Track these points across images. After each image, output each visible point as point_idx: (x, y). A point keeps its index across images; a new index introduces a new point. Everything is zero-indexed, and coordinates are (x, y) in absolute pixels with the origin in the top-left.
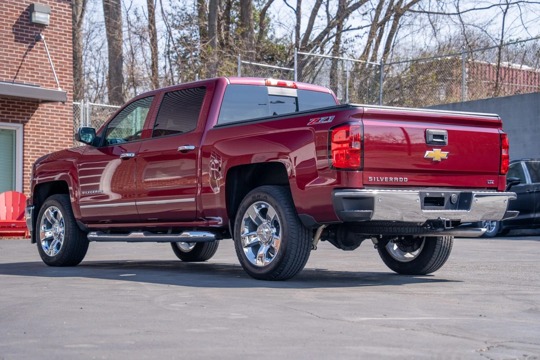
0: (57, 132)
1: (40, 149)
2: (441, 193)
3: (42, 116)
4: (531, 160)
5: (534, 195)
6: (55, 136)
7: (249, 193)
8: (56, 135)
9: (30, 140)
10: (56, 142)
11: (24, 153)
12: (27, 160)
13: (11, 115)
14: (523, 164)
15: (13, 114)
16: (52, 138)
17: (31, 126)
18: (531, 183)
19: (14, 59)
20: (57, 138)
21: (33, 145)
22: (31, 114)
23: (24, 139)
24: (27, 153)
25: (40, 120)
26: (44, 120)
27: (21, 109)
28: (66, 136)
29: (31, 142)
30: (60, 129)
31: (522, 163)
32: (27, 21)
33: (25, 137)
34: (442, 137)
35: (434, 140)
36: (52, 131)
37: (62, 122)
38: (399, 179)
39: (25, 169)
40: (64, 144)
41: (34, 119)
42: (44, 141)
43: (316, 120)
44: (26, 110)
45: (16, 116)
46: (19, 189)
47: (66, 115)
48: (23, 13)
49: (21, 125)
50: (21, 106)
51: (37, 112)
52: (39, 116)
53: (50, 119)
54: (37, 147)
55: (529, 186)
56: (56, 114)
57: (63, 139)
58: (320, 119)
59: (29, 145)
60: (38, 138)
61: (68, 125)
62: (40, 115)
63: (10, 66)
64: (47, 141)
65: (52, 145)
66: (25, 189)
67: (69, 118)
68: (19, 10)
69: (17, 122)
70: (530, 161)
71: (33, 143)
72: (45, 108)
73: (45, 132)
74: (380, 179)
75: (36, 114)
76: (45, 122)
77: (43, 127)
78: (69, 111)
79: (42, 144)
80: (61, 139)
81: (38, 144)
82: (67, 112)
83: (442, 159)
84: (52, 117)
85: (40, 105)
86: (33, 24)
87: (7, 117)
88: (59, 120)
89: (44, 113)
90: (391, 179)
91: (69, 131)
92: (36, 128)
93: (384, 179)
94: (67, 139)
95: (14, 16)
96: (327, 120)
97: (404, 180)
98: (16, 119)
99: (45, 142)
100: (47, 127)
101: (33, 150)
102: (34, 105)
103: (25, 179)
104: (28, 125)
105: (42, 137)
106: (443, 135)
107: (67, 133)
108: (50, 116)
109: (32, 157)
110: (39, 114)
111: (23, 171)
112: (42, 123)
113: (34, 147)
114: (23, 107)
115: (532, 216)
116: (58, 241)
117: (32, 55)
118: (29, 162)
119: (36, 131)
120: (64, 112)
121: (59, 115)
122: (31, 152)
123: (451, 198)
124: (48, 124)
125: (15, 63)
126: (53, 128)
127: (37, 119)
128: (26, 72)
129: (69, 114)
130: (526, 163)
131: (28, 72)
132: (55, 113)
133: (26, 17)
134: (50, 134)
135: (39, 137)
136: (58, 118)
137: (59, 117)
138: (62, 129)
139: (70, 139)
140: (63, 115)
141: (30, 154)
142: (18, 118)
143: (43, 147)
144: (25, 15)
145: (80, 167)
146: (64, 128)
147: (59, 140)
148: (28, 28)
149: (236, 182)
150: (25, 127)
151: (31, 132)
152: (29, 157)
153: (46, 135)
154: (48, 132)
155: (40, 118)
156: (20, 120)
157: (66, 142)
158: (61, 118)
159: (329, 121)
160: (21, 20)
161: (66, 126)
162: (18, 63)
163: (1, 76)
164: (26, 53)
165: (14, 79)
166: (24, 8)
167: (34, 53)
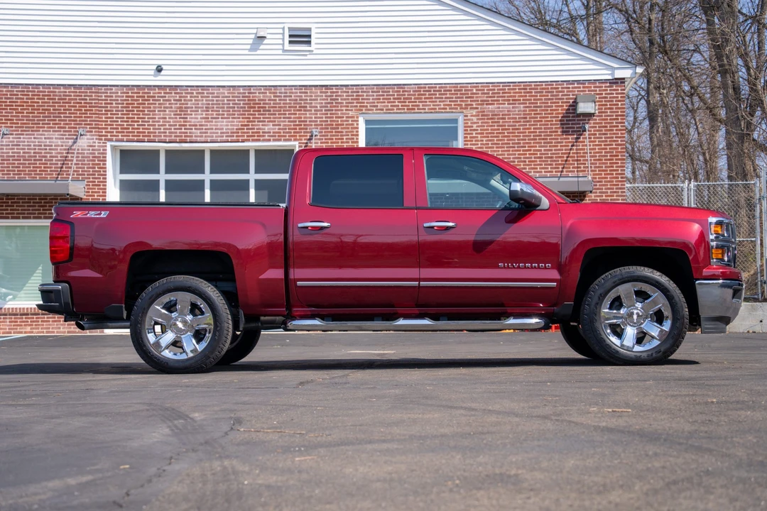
19: (559, 153)
32: (574, 113)
48: (570, 106)
63: (555, 161)
68: (565, 105)
86: (579, 115)
95: (560, 111)
117: (579, 146)
125: (560, 157)
128: (571, 164)
131: (574, 164)
133: (572, 110)
144: (571, 108)
148: (574, 120)
160: (567, 113)
162: (563, 157)
163: (545, 172)
164: (572, 146)
165: (559, 174)
166: (571, 101)
167: (581, 144)
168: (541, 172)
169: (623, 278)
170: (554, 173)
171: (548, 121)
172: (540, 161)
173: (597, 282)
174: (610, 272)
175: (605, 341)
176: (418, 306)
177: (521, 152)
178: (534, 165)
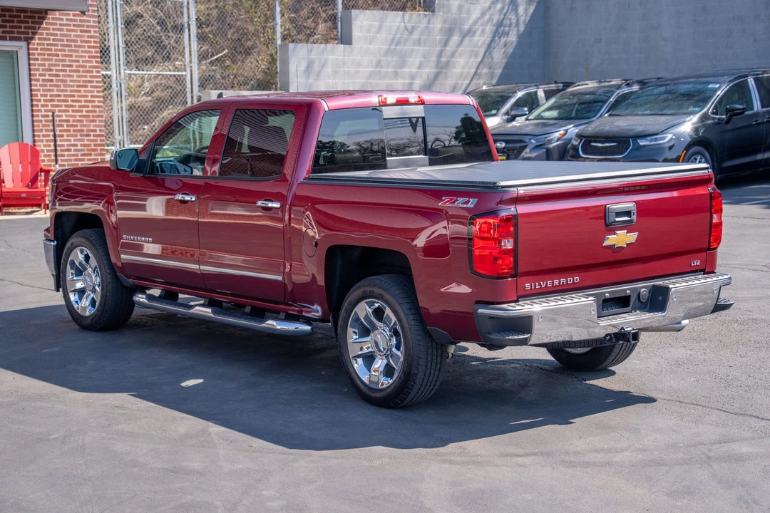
0: (77, 51)
1: (54, 78)
2: (626, 290)
3: (53, 29)
4: (762, 74)
5: (763, 127)
6: (74, 58)
7: (358, 284)
8: (76, 56)
9: (39, 65)
10: (77, 66)
11: (31, 85)
12: (37, 95)
13: (8, 29)
14: (751, 81)
15: (11, 27)
16: (69, 61)
17: (38, 44)
18: (760, 108)
20: (78, 61)
21: (43, 73)
22: (37, 26)
23: (29, 64)
24: (36, 85)
25: (52, 34)
26: (56, 35)
27: (22, 19)
28: (89, 57)
29: (41, 68)
30: (80, 46)
31: (749, 80)
33: (31, 62)
34: (628, 213)
35: (617, 219)
36: (69, 51)
37: (83, 36)
38: (567, 281)
39: (34, 108)
40: (88, 69)
41: (42, 34)
42: (58, 66)
43: (451, 199)
44: (30, 20)
45: (16, 30)
46: (28, 140)
47: (88, 26)
49: (24, 44)
50: (22, 15)
51: (47, 24)
52: (48, 29)
53: (65, 32)
54: (50, 75)
55: (757, 114)
56: (74, 25)
57: (87, 61)
58: (457, 200)
59: (37, 73)
60: (50, 62)
61: (92, 40)
62: (51, 27)
64: (63, 66)
65: (70, 71)
66: (36, 138)
67: (92, 30)
69: (18, 39)
70: (761, 76)
71: (43, 70)
72: (57, 16)
73: (60, 53)
74: (540, 285)
75: (44, 26)
76: (59, 37)
77: (57, 45)
78: (92, 19)
79: (57, 70)
80: (83, 61)
81: (51, 70)
82: (90, 21)
83: (627, 244)
84: (68, 30)
85: (49, 12)
87: (4, 32)
88: (79, 33)
89: (56, 24)
90: (556, 282)
91: (93, 50)
92: (46, 47)
93: (547, 283)
94: (92, 62)
96: (467, 203)
97: (574, 280)
98: (16, 35)
99: (61, 68)
100: (62, 45)
101: (43, 80)
102: (42, 12)
103: (35, 124)
104: (34, 44)
105: (56, 60)
106: (630, 211)
107: (91, 52)
108: (65, 28)
109: (44, 91)
110: (48, 27)
111: (32, 111)
112: (54, 40)
113: (45, 75)
114: (25, 17)
115: (759, 157)
116: (92, 295)
118: (39, 97)
119: (46, 52)
120: (84, 21)
121: (78, 26)
122: (41, 83)
123: (639, 295)
124: (62, 40)
126: (71, 46)
127: (47, 34)
129: (92, 24)
130: (755, 79)
132: (72, 23)
134: (66, 56)
135: (51, 60)
136: (76, 31)
137: (79, 29)
138: (84, 47)
139: (97, 62)
140: (83, 26)
141: (41, 85)
142: (18, 33)
143: (58, 76)
145: (118, 198)
146: (86, 45)
147: (81, 63)
149: (339, 262)
150: (31, 46)
151: (39, 54)
152: (39, 90)
153: (60, 58)
154: (63, 53)
155: (51, 31)
156: (22, 36)
157: (90, 67)
158: (81, 31)
159: (470, 205)
161: (90, 42)
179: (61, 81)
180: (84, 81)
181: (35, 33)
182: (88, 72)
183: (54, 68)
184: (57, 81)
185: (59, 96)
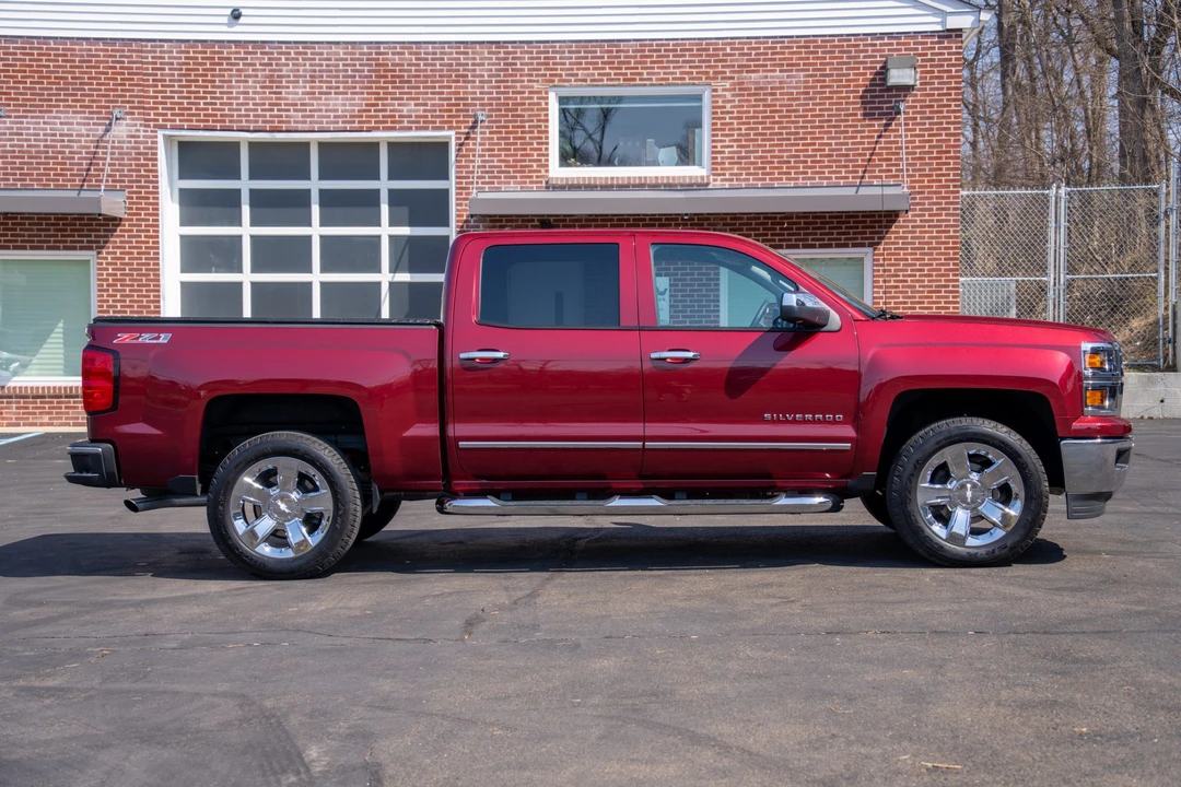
0: (931, 254)
1: (900, 284)
6: (926, 262)
8: (929, 260)
9: (884, 271)
10: (929, 270)
11: (873, 292)
13: (851, 236)
15: (854, 233)
16: (921, 265)
17: (885, 249)
19: (858, 149)
20: (931, 265)
21: (888, 279)
22: (885, 230)
23: (873, 271)
24: (878, 292)
25: (901, 238)
26: (907, 238)
27: (868, 224)
28: (945, 259)
29: (886, 274)
30: (935, 248)
32: (882, 85)
33: (875, 268)
36: (921, 254)
37: (941, 237)
40: (943, 272)
41: (890, 238)
42: (907, 270)
44: (877, 225)
45: (859, 236)
47: (947, 226)
48: (877, 74)
49: (870, 250)
50: (868, 219)
51: (896, 227)
52: (898, 232)
53: (917, 235)
54: (895, 281)
56: (929, 226)
57: (942, 264)
59: (881, 279)
60: (897, 268)
61: (951, 240)
62: (901, 230)
63: (851, 161)
64: (912, 270)
65: (920, 276)
67: (952, 229)
68: (868, 72)
69: (863, 245)
71: (888, 276)
72: (909, 218)
73: (909, 257)
75: (893, 229)
76: (909, 240)
77: (906, 249)
78: (951, 218)
79: (904, 276)
80: (937, 265)
81: (898, 276)
82: (949, 221)
84: (920, 232)
85: (900, 215)
86: (891, 88)
87: (845, 239)
88: (935, 234)
89: (907, 227)
91: (951, 252)
92: (893, 251)
94: (949, 264)
95: (861, 82)
98: (859, 241)
99: (909, 273)
101: (887, 287)
102: (891, 216)
104: (880, 249)
105: (904, 265)
107: (949, 254)
108: (918, 230)
109: (887, 298)
110: (898, 230)
112: (903, 243)
113: (889, 281)
114: (871, 222)
117: (890, 136)
119: (893, 257)
120: (943, 221)
121: (935, 226)
124: (914, 243)
125: (860, 155)
126: (924, 249)
128: (877, 166)
129: (952, 223)
131: (882, 165)
132: (927, 224)
133: (880, 79)
134: (917, 259)
135: (899, 265)
136: (932, 232)
137: (935, 230)
138: (940, 249)
139: (954, 264)
142: (862, 239)
143: (905, 281)
144: (878, 77)
146: (943, 246)
147: (934, 267)
148: (883, 96)
150: (877, 252)
151: (885, 260)
152: (881, 298)
153: (910, 262)
154: (913, 257)
155: (901, 235)
156: (867, 242)
157: (946, 270)
160: (871, 85)
161: (947, 243)
162: (865, 155)
163: (836, 178)
164: (880, 137)
165: (858, 181)
166: (878, 66)
167: (892, 134)
168: (831, 178)
169: (950, 437)
170: (851, 180)
171: (842, 98)
172: (829, 161)
173: (911, 441)
174: (932, 426)
175: (923, 531)
176: (641, 477)
177: (800, 147)
178: (820, 167)
179: (909, 287)
180: (936, 286)
181: (882, 238)
182: (943, 275)
183: (901, 273)
184: (903, 287)
185: (905, 303)
